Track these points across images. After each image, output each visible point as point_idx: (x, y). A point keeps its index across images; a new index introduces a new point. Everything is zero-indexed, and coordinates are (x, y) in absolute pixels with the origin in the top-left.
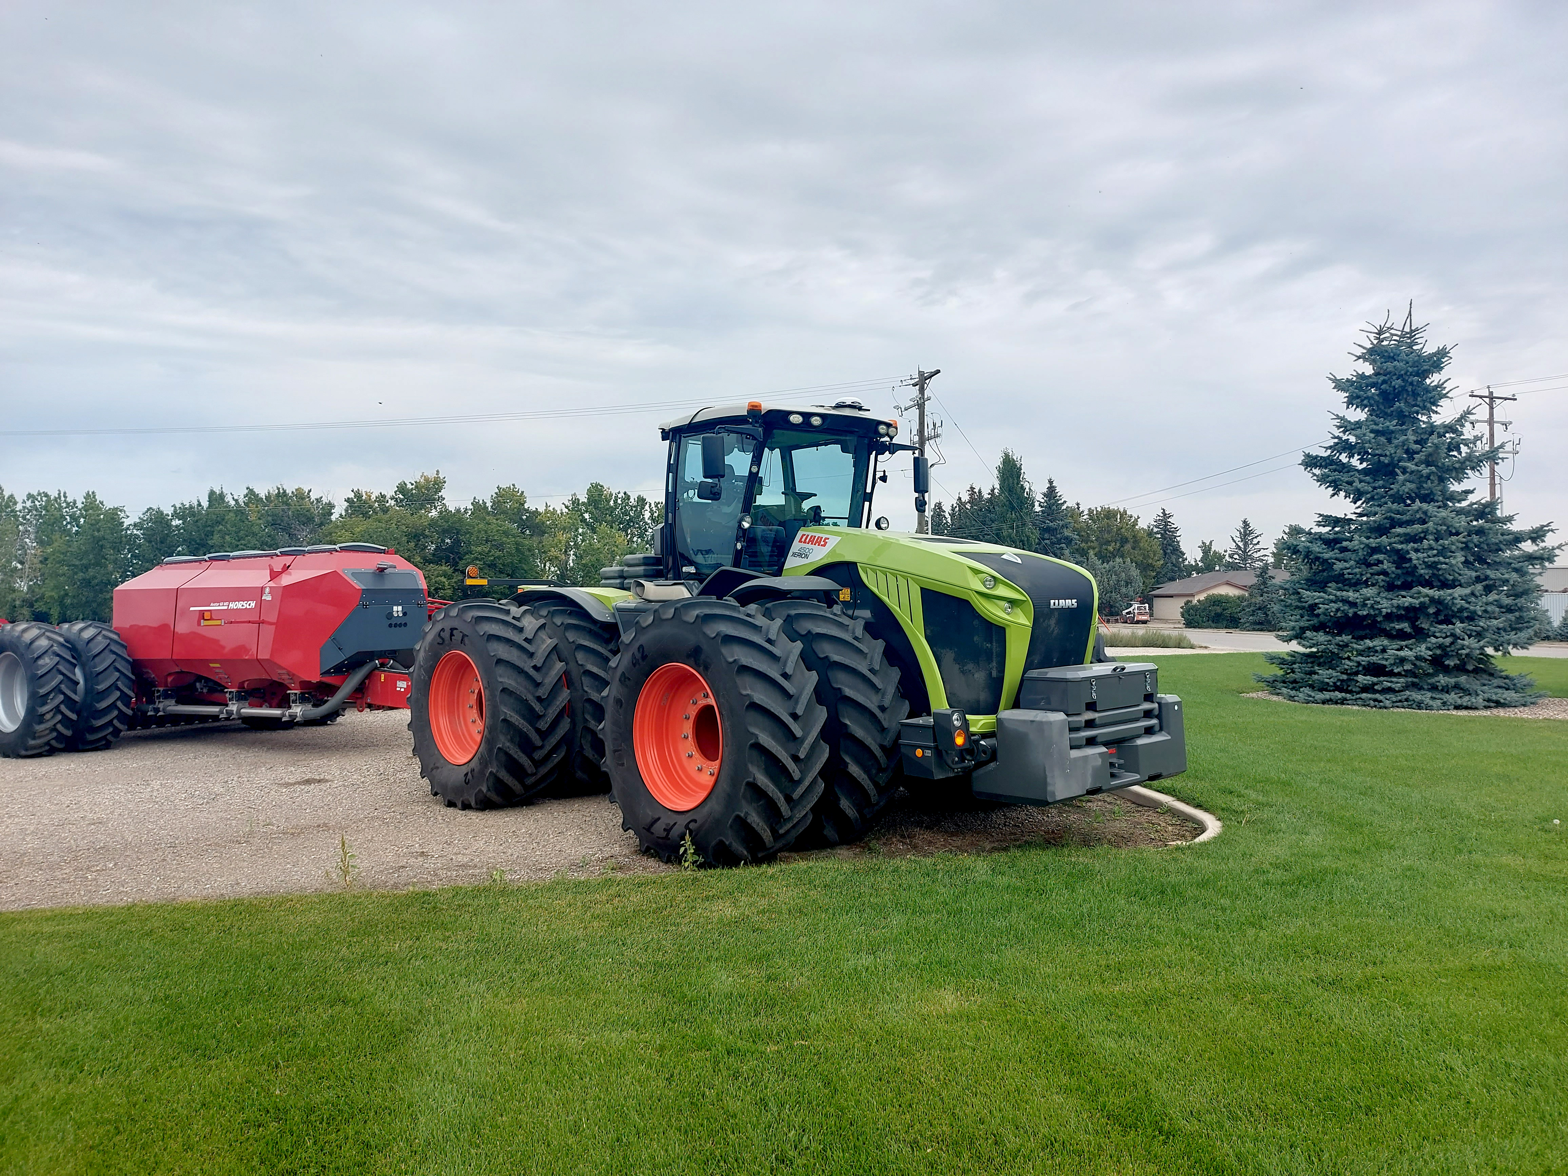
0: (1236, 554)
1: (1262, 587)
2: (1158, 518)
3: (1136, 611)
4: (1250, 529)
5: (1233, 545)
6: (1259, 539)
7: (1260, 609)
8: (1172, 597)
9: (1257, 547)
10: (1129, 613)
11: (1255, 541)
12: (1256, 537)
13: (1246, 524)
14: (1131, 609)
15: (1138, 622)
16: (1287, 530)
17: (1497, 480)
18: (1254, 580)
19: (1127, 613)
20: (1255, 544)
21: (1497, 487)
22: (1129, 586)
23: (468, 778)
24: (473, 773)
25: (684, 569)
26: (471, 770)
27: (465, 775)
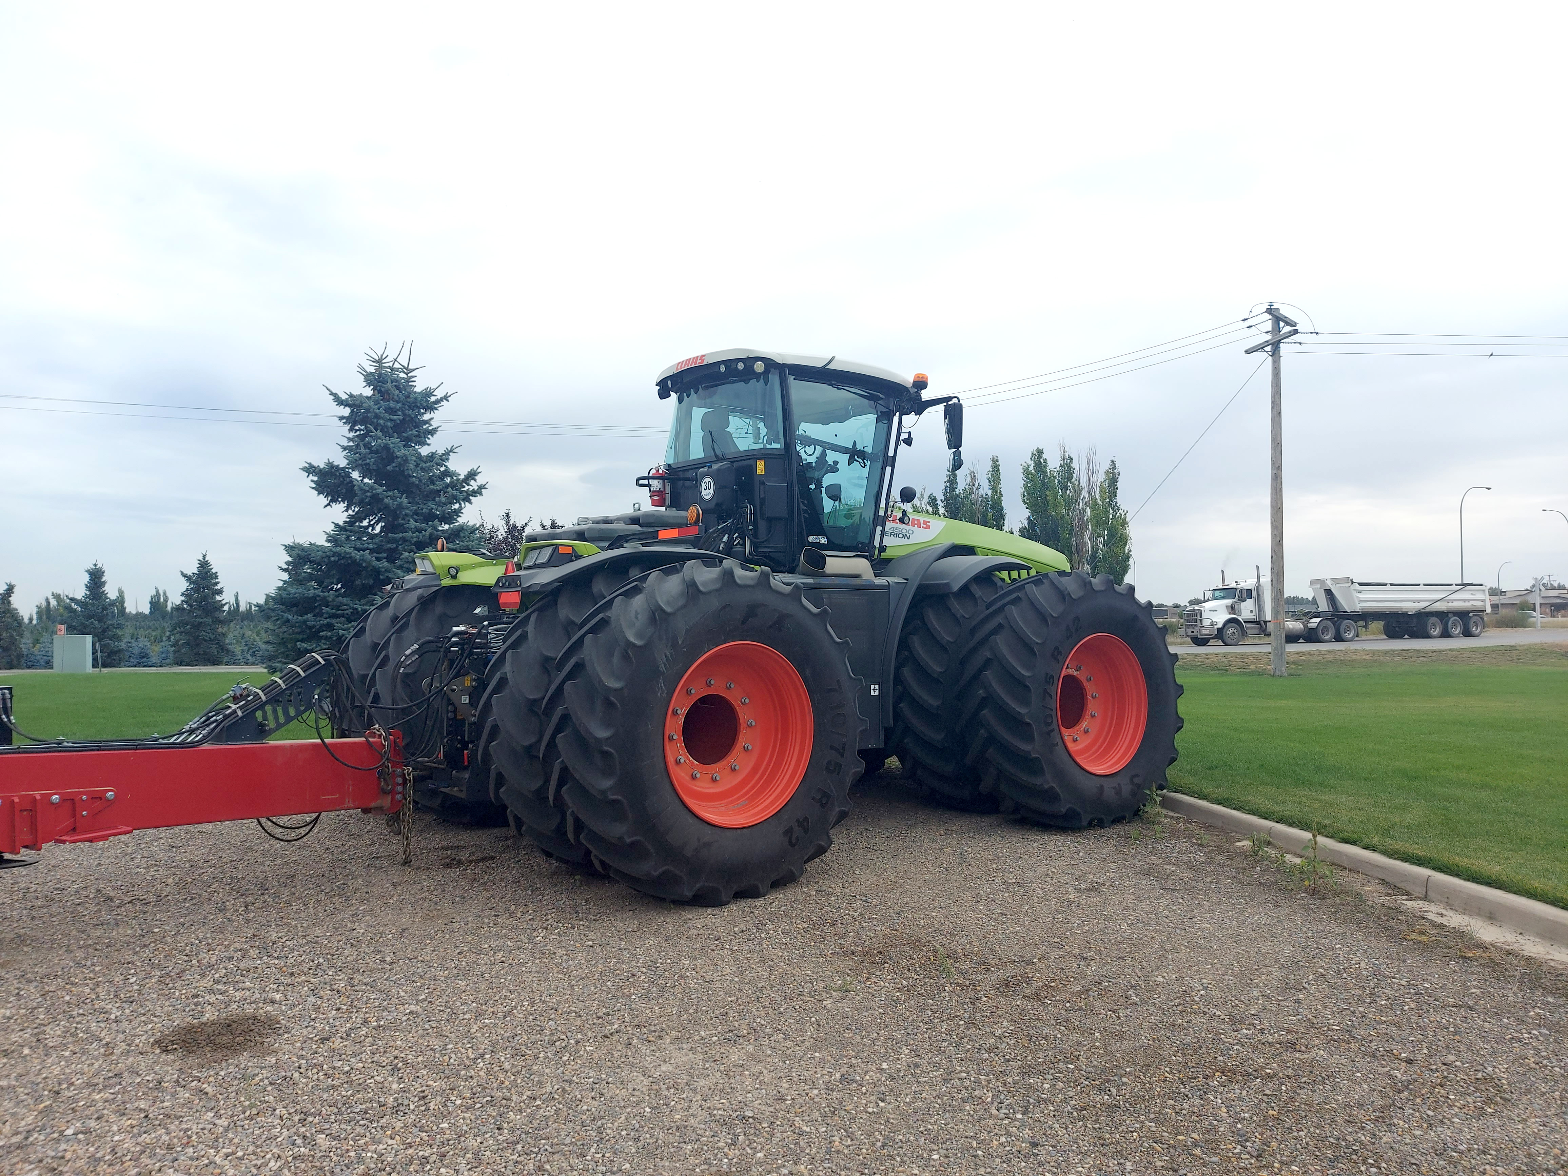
23: (794, 836)
24: (805, 825)
25: (811, 539)
26: (798, 821)
27: (786, 833)
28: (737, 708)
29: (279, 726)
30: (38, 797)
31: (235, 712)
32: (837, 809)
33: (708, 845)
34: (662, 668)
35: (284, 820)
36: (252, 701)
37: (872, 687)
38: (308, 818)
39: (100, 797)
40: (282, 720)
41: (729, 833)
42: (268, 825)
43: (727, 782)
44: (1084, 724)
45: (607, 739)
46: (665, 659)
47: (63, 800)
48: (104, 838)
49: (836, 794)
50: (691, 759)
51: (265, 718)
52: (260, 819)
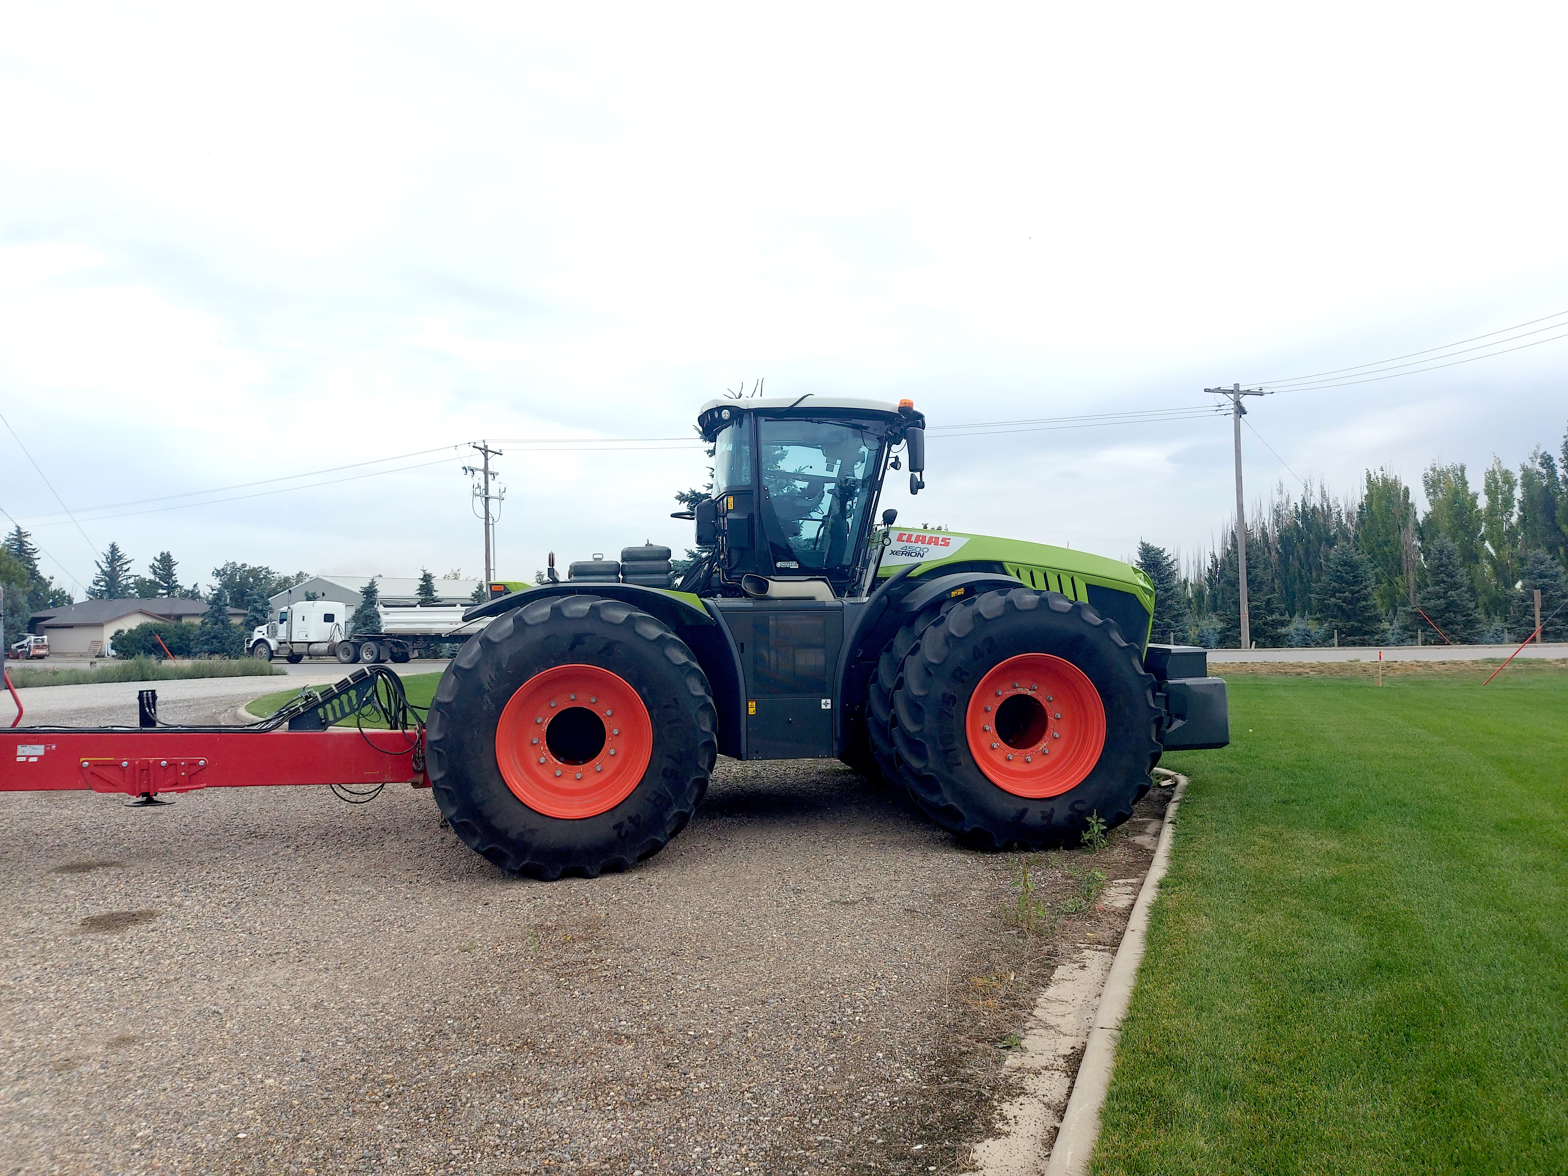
0: (102, 580)
1: (216, 614)
2: (11, 537)
3: (32, 644)
4: (118, 554)
5: (99, 571)
6: (129, 565)
7: (213, 637)
8: (72, 627)
9: (128, 573)
10: (22, 647)
11: (125, 567)
12: (126, 563)
13: (114, 549)
14: (24, 642)
15: (32, 658)
16: (159, 558)
17: (491, 522)
18: (207, 608)
19: (19, 647)
20: (126, 571)
21: (491, 527)
22: (16, 615)
23: (624, 830)
24: (637, 821)
25: (779, 565)
26: (629, 818)
27: (615, 827)
28: (602, 719)
29: (337, 720)
30: (151, 762)
31: (298, 709)
32: (676, 811)
33: (532, 831)
34: (487, 686)
35: (354, 787)
36: (312, 702)
37: (823, 701)
38: (373, 787)
39: (195, 764)
40: (339, 715)
41: (559, 823)
42: (341, 792)
43: (592, 780)
44: (1042, 745)
45: (435, 742)
46: (489, 680)
47: (169, 765)
48: (186, 790)
49: (673, 797)
50: (554, 759)
51: (325, 713)
52: (333, 786)
